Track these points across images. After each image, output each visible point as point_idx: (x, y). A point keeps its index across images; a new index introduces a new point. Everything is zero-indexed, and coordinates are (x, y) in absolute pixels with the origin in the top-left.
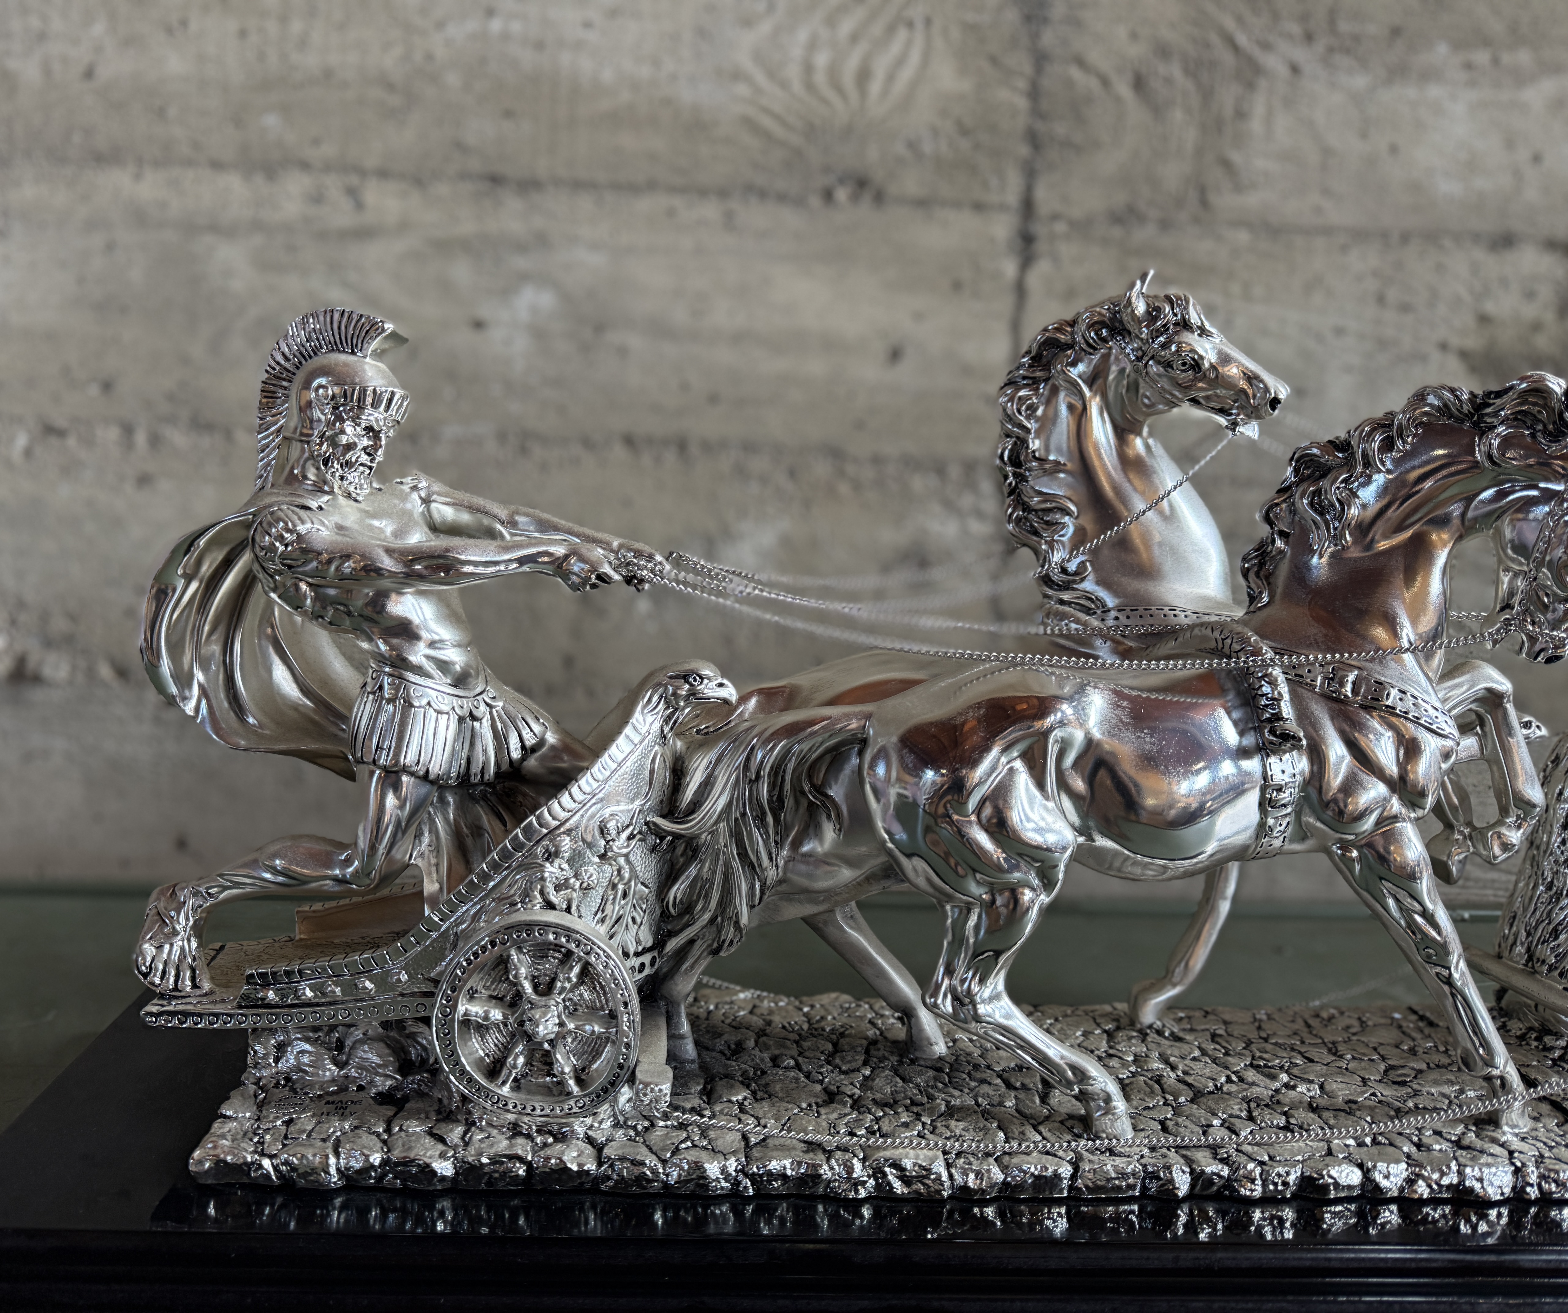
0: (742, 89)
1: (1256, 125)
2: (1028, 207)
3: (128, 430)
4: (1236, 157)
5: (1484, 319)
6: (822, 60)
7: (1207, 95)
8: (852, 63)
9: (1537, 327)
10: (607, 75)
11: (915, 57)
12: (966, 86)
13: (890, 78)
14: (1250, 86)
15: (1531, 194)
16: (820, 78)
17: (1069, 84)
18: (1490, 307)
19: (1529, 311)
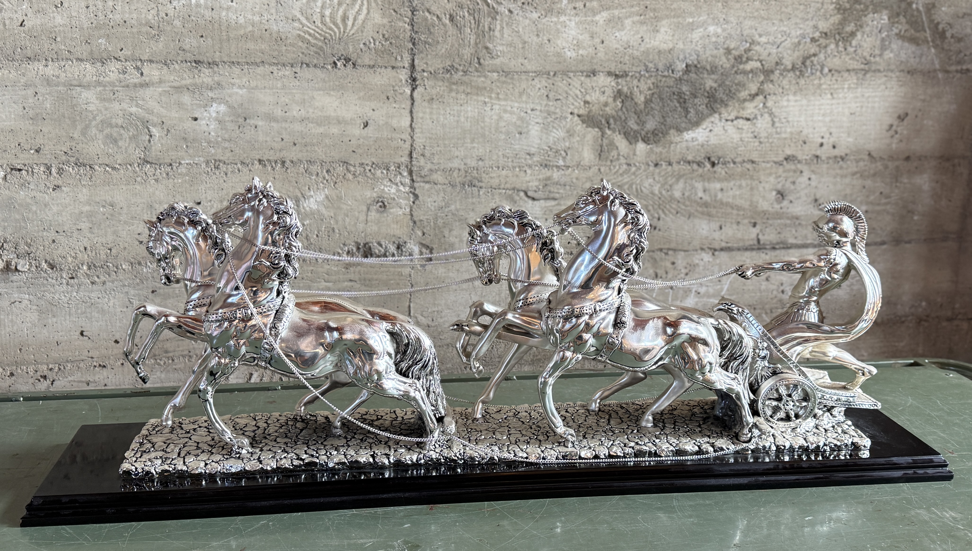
0: (296, 24)
1: (497, 33)
2: (413, 66)
3: (49, 168)
4: (490, 46)
5: (586, 102)
6: (327, 13)
7: (478, 23)
8: (340, 13)
9: (606, 104)
10: (241, 20)
11: (365, 11)
12: (385, 21)
13: (355, 19)
14: (494, 18)
15: (601, 55)
16: (328, 20)
17: (426, 19)
18: (588, 98)
19: (603, 99)
